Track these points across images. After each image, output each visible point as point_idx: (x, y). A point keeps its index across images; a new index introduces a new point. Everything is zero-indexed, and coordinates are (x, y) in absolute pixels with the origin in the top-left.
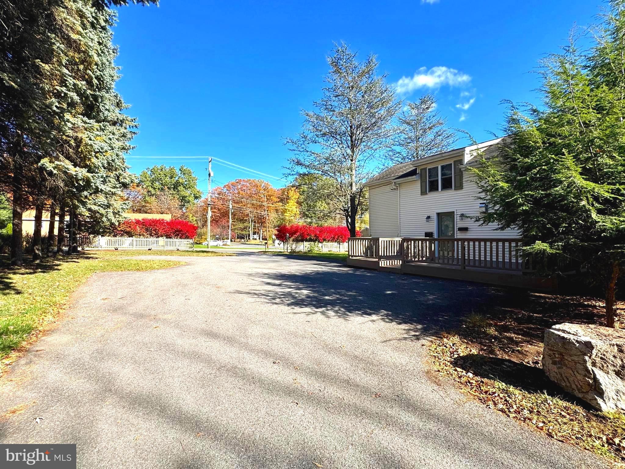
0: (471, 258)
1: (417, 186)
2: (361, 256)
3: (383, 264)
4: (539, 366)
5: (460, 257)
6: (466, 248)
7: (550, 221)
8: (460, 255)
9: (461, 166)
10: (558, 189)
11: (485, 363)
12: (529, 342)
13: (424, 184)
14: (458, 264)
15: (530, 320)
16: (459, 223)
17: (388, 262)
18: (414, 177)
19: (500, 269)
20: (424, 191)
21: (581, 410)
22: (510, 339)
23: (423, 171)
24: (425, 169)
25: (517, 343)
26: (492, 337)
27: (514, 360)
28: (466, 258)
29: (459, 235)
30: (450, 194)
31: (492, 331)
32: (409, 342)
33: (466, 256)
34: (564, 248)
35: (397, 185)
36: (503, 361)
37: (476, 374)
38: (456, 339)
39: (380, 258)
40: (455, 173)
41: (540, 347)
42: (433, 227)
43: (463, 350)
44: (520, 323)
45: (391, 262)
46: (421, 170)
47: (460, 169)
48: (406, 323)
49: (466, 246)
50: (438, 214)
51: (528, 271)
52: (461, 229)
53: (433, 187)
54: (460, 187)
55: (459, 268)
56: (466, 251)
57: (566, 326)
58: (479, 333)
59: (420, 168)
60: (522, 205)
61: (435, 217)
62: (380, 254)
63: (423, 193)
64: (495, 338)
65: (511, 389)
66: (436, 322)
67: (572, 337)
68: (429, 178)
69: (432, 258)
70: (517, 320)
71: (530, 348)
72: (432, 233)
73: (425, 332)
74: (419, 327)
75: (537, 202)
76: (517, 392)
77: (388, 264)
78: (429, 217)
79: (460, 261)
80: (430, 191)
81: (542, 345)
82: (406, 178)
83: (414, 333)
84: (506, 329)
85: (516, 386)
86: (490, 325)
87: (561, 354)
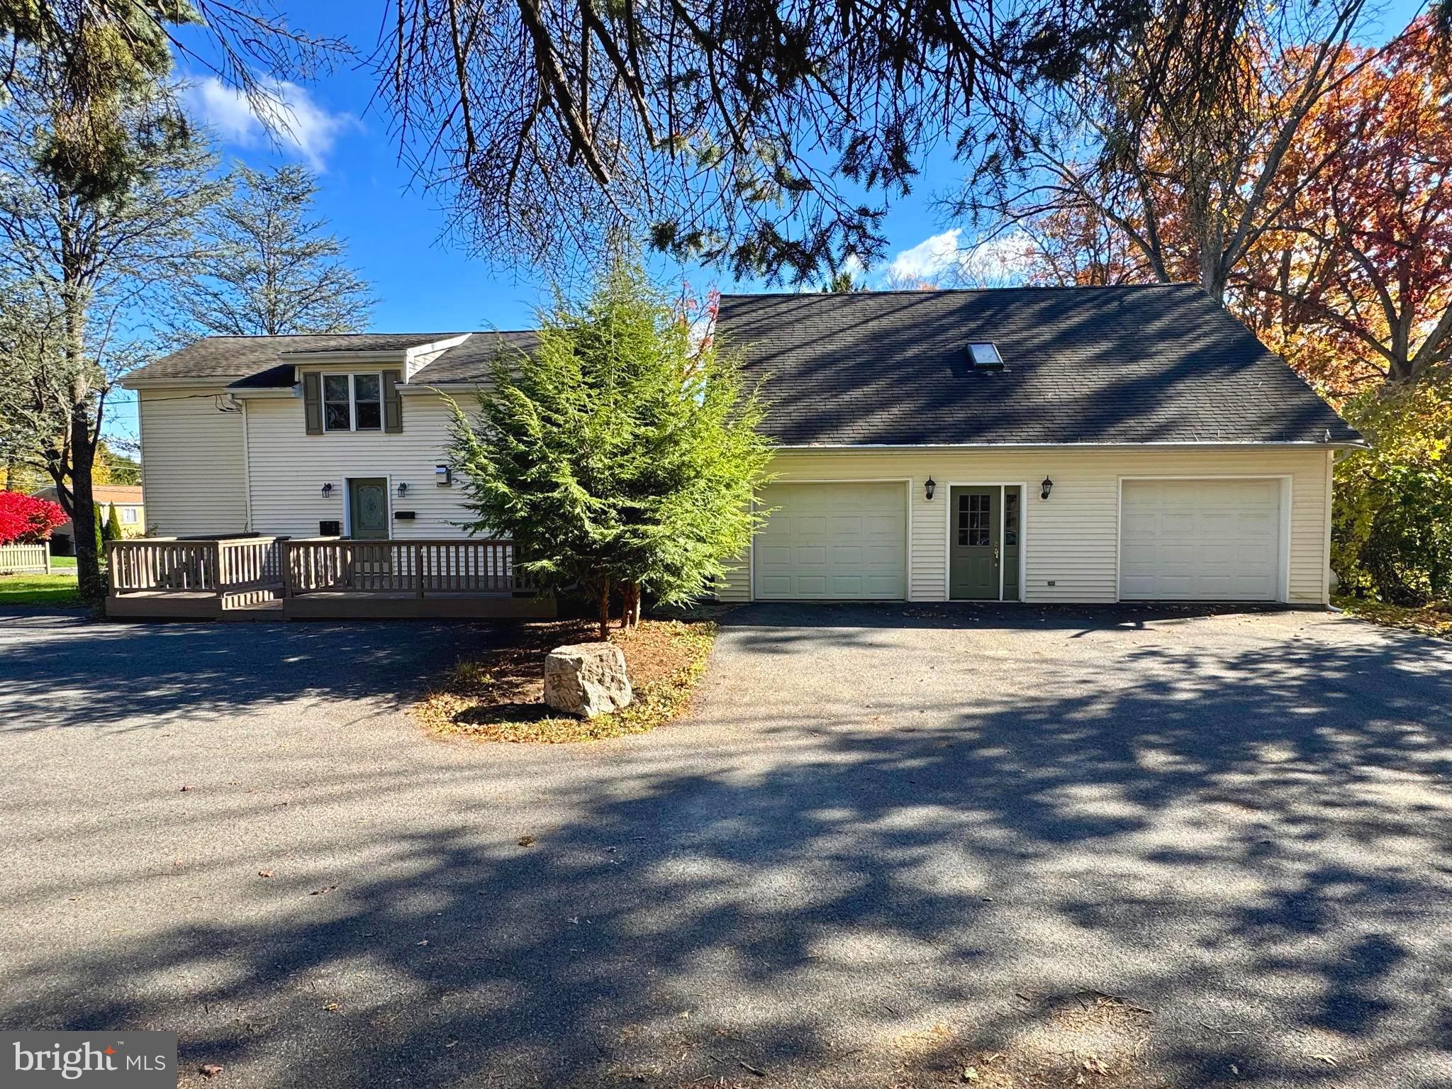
0: (434, 573)
1: (297, 412)
2: (149, 589)
3: (230, 603)
4: (542, 701)
5: (414, 574)
6: (425, 559)
7: (548, 529)
8: (413, 569)
9: (398, 387)
10: (556, 494)
11: (488, 712)
12: (531, 682)
13: (313, 409)
14: (410, 589)
15: (528, 658)
16: (396, 504)
17: (242, 596)
18: (289, 389)
19: (481, 591)
20: (314, 425)
21: (574, 722)
22: (511, 684)
23: (312, 380)
24: (317, 375)
25: (517, 686)
26: (488, 685)
27: (517, 702)
28: (425, 574)
29: (398, 531)
30: (375, 440)
31: (488, 679)
32: (385, 716)
33: (425, 569)
34: (562, 563)
35: (240, 402)
36: (505, 706)
37: (480, 724)
38: (447, 697)
39: (222, 589)
40: (385, 397)
41: (541, 683)
42: (339, 510)
43: (460, 706)
44: (517, 665)
45: (249, 595)
46: (306, 375)
47: (397, 392)
48: (366, 695)
49: (425, 554)
50: (350, 481)
51: (518, 590)
52: (400, 516)
53: (338, 422)
54: (396, 427)
55: (413, 595)
56: (425, 564)
57: (563, 649)
58: (472, 685)
59: (303, 371)
60: (521, 509)
61: (343, 487)
62: (222, 581)
63: (313, 429)
64: (493, 685)
65: (518, 724)
66: (411, 686)
67: (567, 657)
68: (327, 398)
69: (346, 581)
70: (512, 661)
71: (530, 687)
72: (337, 524)
73: (402, 699)
74: (390, 696)
75: (534, 506)
76: (523, 725)
77: (242, 603)
78: (328, 488)
79: (414, 582)
80: (329, 428)
81: (542, 681)
82: (267, 390)
83: (386, 705)
84: (503, 673)
85: (521, 721)
86: (484, 674)
87: (559, 676)
